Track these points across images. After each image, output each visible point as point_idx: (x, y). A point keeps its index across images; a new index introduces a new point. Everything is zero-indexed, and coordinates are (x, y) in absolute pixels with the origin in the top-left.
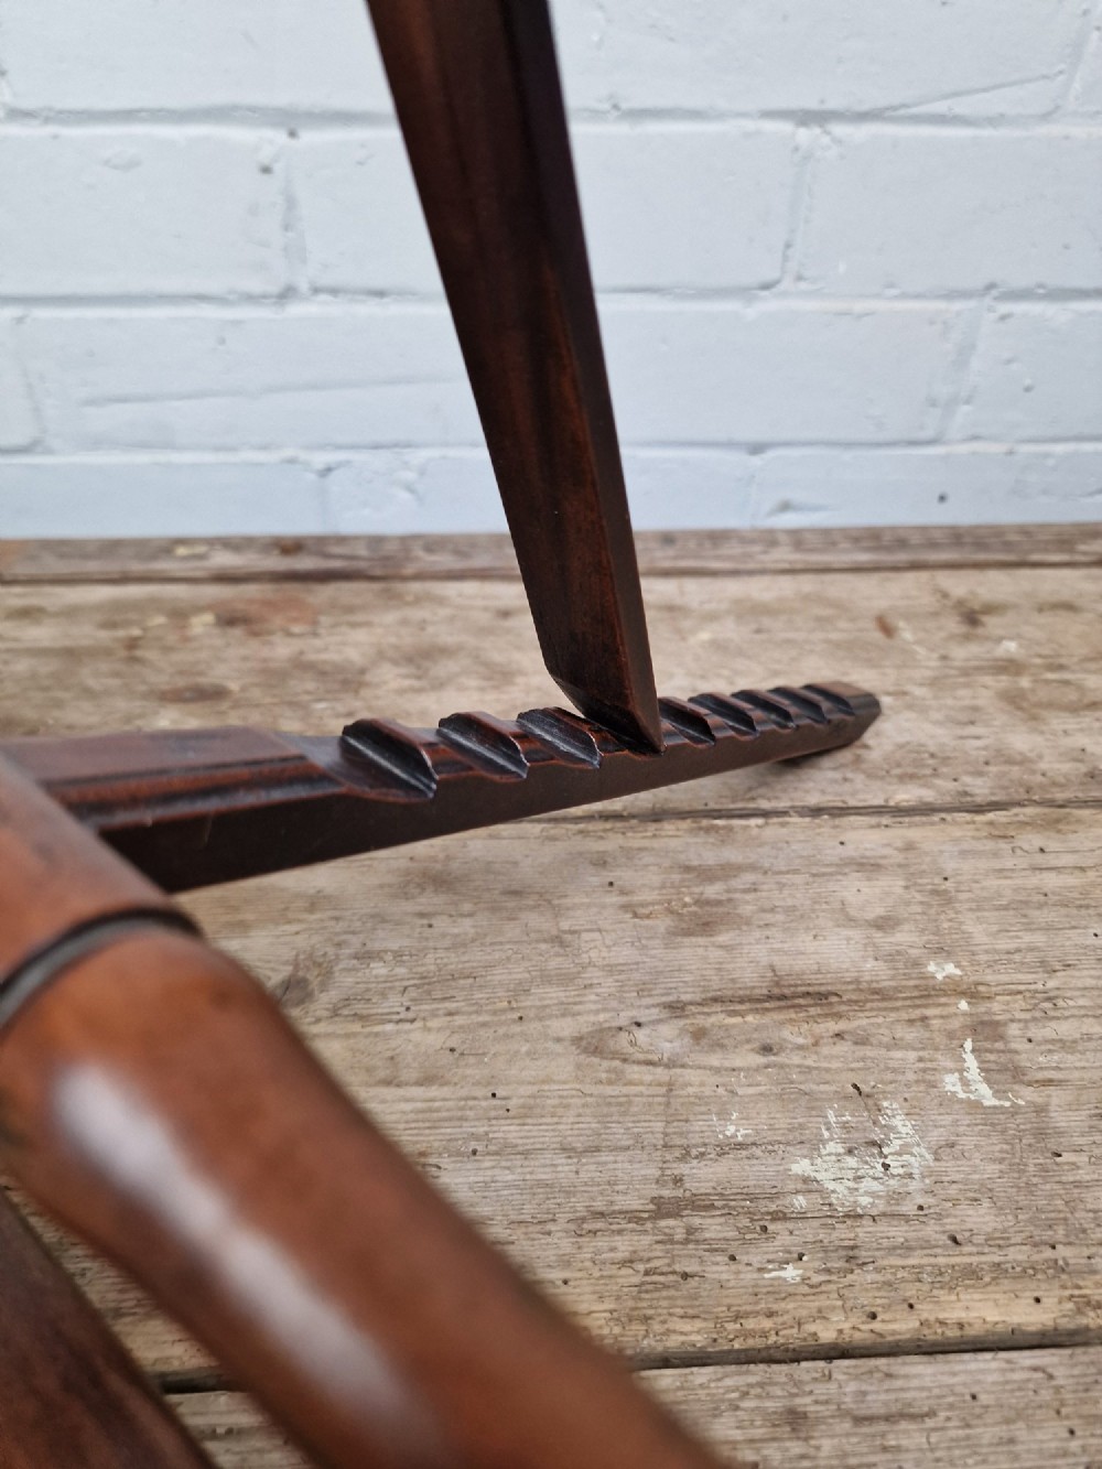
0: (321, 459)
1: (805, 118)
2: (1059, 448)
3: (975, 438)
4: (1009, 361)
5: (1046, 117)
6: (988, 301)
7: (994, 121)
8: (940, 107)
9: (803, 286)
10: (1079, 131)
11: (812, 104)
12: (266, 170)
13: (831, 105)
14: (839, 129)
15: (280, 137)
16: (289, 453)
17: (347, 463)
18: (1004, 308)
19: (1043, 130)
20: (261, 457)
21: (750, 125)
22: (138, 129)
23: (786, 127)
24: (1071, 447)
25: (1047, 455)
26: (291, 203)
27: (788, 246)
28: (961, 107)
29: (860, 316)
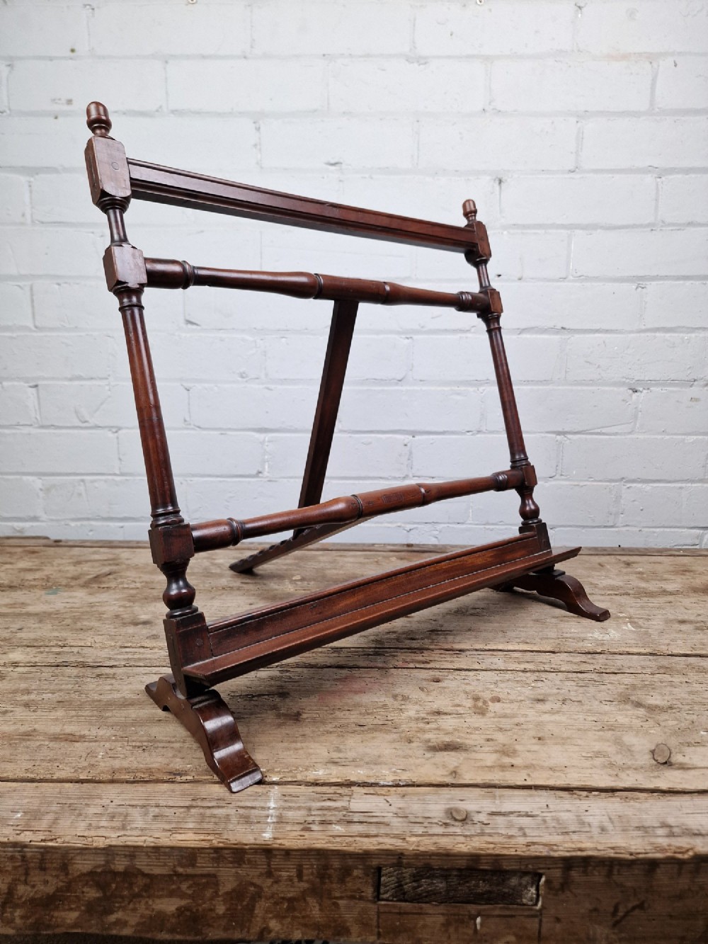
0: (408, 527)
1: (559, 433)
2: (658, 530)
3: (627, 526)
4: (634, 501)
5: (630, 433)
6: (622, 483)
7: (616, 434)
8: (599, 431)
9: (563, 477)
10: (641, 437)
11: (560, 430)
12: (406, 445)
13: (566, 430)
14: (569, 436)
15: (411, 437)
16: (399, 524)
17: (416, 528)
18: (629, 485)
19: (630, 436)
20: (389, 525)
21: (543, 435)
22: (373, 435)
23: (554, 436)
24: (662, 529)
25: (654, 532)
26: (411, 453)
27: (557, 466)
28: (604, 430)
29: (582, 486)
